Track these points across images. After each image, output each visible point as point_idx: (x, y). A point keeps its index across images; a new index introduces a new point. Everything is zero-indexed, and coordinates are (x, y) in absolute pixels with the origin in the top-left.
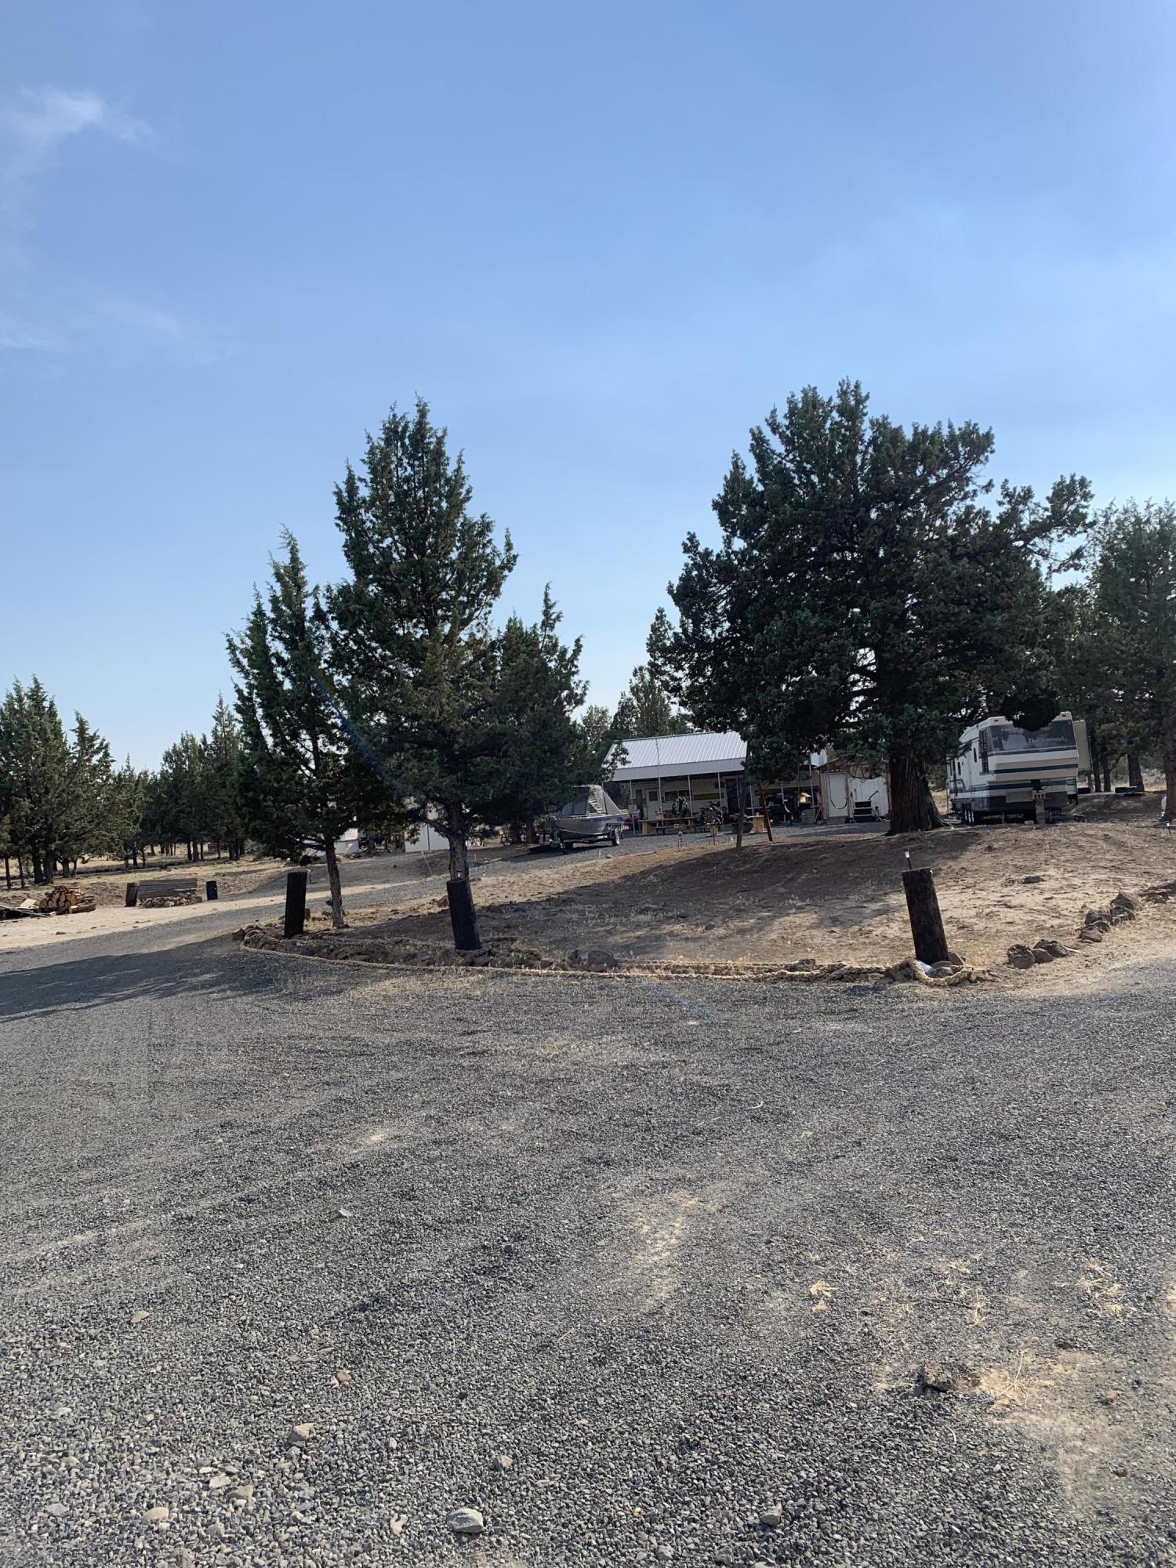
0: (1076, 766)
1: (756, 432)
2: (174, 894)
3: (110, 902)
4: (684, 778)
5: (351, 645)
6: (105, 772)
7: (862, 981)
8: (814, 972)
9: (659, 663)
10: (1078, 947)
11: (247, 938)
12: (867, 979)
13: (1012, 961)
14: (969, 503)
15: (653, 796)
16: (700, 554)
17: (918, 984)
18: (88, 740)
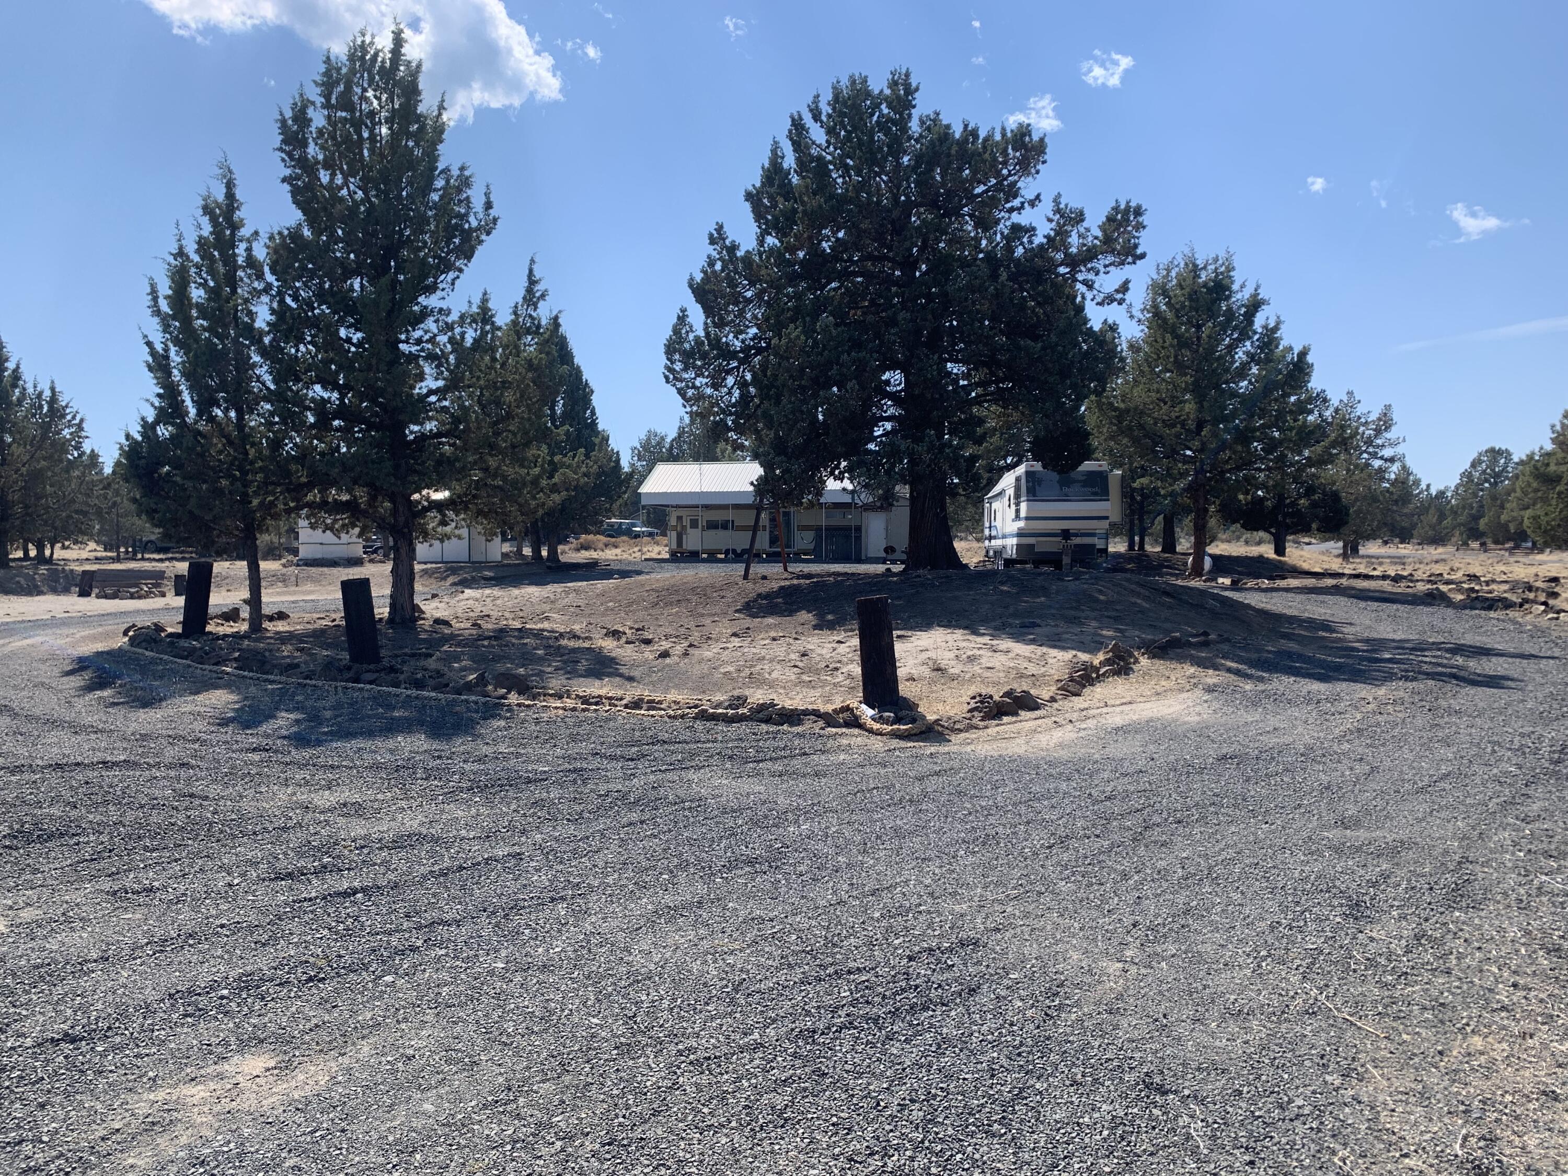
1: (796, 117)
2: (136, 585)
3: (66, 591)
4: (725, 507)
5: (289, 300)
6: (77, 448)
7: (792, 724)
8: (740, 711)
9: (677, 369)
10: (1053, 700)
11: (131, 633)
12: (799, 723)
13: (970, 711)
14: (1016, 218)
15: (694, 524)
16: (726, 247)
17: (856, 731)
18: (58, 410)
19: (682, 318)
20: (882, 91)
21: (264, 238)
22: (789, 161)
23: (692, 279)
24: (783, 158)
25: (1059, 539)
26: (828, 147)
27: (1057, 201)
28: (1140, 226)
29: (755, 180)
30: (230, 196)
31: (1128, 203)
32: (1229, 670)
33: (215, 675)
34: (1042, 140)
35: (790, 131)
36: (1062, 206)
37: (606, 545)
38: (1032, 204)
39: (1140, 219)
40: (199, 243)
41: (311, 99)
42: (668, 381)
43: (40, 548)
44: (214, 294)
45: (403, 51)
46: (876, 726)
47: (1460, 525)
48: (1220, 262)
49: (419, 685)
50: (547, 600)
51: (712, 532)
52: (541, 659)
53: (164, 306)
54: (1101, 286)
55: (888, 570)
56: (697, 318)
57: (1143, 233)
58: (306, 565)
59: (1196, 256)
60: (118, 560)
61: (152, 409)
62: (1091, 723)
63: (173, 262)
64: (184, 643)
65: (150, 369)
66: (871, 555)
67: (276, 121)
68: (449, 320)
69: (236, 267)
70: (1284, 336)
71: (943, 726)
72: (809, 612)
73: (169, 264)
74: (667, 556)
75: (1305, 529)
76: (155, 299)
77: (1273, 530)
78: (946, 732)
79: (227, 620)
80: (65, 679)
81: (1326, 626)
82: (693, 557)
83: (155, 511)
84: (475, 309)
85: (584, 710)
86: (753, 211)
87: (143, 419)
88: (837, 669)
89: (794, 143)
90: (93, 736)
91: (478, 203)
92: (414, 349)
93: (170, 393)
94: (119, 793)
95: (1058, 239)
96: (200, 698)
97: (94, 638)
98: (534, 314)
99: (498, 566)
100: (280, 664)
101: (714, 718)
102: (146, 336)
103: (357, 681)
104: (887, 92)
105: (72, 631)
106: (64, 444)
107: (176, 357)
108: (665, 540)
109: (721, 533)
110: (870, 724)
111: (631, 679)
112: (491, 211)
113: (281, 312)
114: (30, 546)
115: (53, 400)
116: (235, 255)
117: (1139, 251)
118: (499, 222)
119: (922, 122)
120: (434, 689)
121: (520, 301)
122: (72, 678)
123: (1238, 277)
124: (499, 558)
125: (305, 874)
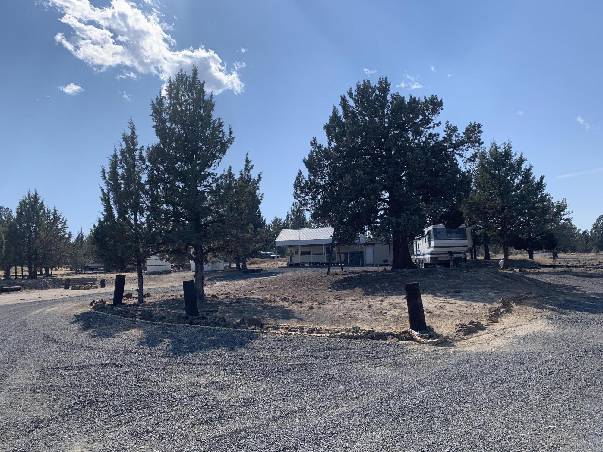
0: (466, 246)
1: (343, 97)
2: (86, 284)
3: (58, 287)
4: (309, 246)
5: (155, 172)
6: (64, 232)
7: (383, 339)
8: (359, 334)
9: (298, 193)
10: (488, 325)
11: (94, 305)
12: (386, 339)
13: (458, 331)
14: (431, 131)
15: (297, 253)
16: (317, 147)
17: (413, 342)
18: (57, 218)
19: (300, 174)
20: (375, 86)
21: (145, 148)
22: (341, 113)
23: (305, 159)
24: (338, 112)
25: (447, 255)
26: (356, 107)
27: (447, 123)
28: (480, 132)
29: (327, 121)
30: (133, 133)
31: (475, 123)
32: (551, 309)
33: (132, 322)
34: (441, 101)
35: (341, 102)
36: (449, 125)
37: (261, 262)
38: (438, 125)
39: (480, 129)
40: (121, 152)
41: (164, 96)
42: (295, 198)
43: (47, 271)
44: (128, 171)
45: (197, 77)
46: (422, 340)
47: (595, 244)
48: (506, 145)
49: (217, 324)
50: (249, 285)
51: (304, 256)
52: (260, 312)
53: (107, 176)
54: (466, 155)
55: (385, 269)
56: (306, 173)
57: (481, 134)
58: (150, 274)
59: (496, 143)
60: (76, 274)
61: (102, 215)
62: (509, 335)
63: (112, 159)
64: (116, 308)
65: (102, 200)
66: (368, 263)
67: (150, 105)
68: (217, 177)
69: (135, 160)
70: (533, 172)
71: (450, 339)
72: (360, 288)
73: (111, 160)
74: (286, 266)
75: (541, 248)
76: (104, 174)
77: (528, 249)
78: (452, 342)
79: (128, 298)
80: (72, 325)
81: (572, 288)
82: (297, 266)
83: (103, 255)
84: (226, 173)
85: (290, 334)
86: (327, 133)
87: (99, 219)
88: (386, 313)
89: (342, 107)
90: (93, 352)
91: (227, 132)
92: (203, 189)
93: (108, 209)
94: (114, 379)
95: (447, 139)
96: (129, 332)
97: (78, 307)
98: (249, 174)
99: (223, 272)
100: (157, 317)
101: (348, 337)
102: (101, 187)
103: (191, 323)
104: (379, 86)
105: (68, 304)
106: (59, 230)
107: (112, 196)
108: (284, 259)
109: (307, 256)
110: (418, 338)
111: (301, 319)
112: (232, 135)
113: (151, 177)
114: (43, 269)
115: (55, 214)
116: (135, 155)
117: (481, 141)
118: (235, 139)
119: (392, 96)
120: (225, 326)
121: (243, 169)
122: (75, 325)
123: (513, 150)
124: (223, 269)
125: (213, 421)
